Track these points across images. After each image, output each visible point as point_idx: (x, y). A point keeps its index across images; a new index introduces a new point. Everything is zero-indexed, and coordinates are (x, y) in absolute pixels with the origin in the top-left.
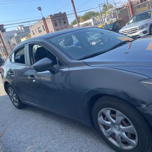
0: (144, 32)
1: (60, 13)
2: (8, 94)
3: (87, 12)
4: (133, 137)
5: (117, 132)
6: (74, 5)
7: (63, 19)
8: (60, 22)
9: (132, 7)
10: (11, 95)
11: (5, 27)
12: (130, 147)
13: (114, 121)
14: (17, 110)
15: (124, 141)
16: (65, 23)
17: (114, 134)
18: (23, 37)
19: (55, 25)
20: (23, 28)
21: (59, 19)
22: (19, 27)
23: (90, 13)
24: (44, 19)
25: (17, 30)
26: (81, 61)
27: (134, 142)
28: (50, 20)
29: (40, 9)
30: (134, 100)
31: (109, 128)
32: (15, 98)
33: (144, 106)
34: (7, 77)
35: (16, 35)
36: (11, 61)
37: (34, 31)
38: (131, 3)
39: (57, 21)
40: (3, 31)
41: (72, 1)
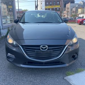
22: (81, 2)
25: (79, 3)
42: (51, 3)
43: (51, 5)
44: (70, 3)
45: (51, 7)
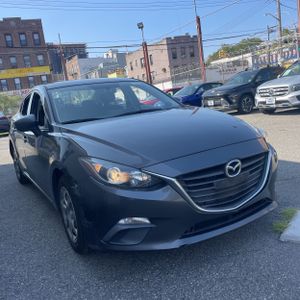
1: (187, 36)
3: (246, 38)
6: (199, 26)
7: (191, 47)
8: (183, 53)
16: (192, 55)
18: (113, 71)
19: (173, 57)
20: (115, 56)
21: (183, 47)
24: (145, 45)
25: (105, 57)
28: (166, 47)
29: (141, 26)
35: (101, 65)
37: (134, 64)
39: (178, 51)
41: (198, 19)
42: (13, 60)
43: (14, 67)
44: (76, 57)
45: (19, 75)
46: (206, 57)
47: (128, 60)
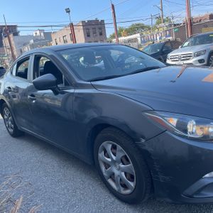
0: (200, 61)
1: (97, 21)
2: (3, 116)
3: (134, 23)
4: (131, 178)
5: (117, 172)
6: (114, 12)
7: (100, 29)
8: (94, 33)
9: (191, 25)
10: (6, 117)
11: (18, 29)
12: (128, 191)
13: (114, 158)
14: (12, 138)
15: (122, 183)
16: (101, 34)
17: (114, 174)
19: (87, 35)
20: (42, 34)
21: (94, 28)
22: (38, 32)
23: (138, 25)
24: (72, 25)
25: (34, 35)
26: (89, 83)
27: (132, 184)
28: (82, 27)
29: (68, 11)
30: (134, 133)
31: (109, 166)
32: (10, 123)
33: (143, 141)
34: (3, 94)
35: (32, 41)
36: (12, 73)
37: (58, 40)
38: (191, 20)
39: (91, 31)
40: (16, 34)
41: (113, 6)
44: (12, 35)
46: (108, 36)
47: (53, 38)
